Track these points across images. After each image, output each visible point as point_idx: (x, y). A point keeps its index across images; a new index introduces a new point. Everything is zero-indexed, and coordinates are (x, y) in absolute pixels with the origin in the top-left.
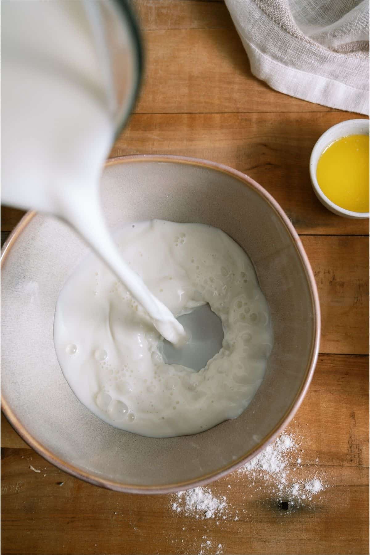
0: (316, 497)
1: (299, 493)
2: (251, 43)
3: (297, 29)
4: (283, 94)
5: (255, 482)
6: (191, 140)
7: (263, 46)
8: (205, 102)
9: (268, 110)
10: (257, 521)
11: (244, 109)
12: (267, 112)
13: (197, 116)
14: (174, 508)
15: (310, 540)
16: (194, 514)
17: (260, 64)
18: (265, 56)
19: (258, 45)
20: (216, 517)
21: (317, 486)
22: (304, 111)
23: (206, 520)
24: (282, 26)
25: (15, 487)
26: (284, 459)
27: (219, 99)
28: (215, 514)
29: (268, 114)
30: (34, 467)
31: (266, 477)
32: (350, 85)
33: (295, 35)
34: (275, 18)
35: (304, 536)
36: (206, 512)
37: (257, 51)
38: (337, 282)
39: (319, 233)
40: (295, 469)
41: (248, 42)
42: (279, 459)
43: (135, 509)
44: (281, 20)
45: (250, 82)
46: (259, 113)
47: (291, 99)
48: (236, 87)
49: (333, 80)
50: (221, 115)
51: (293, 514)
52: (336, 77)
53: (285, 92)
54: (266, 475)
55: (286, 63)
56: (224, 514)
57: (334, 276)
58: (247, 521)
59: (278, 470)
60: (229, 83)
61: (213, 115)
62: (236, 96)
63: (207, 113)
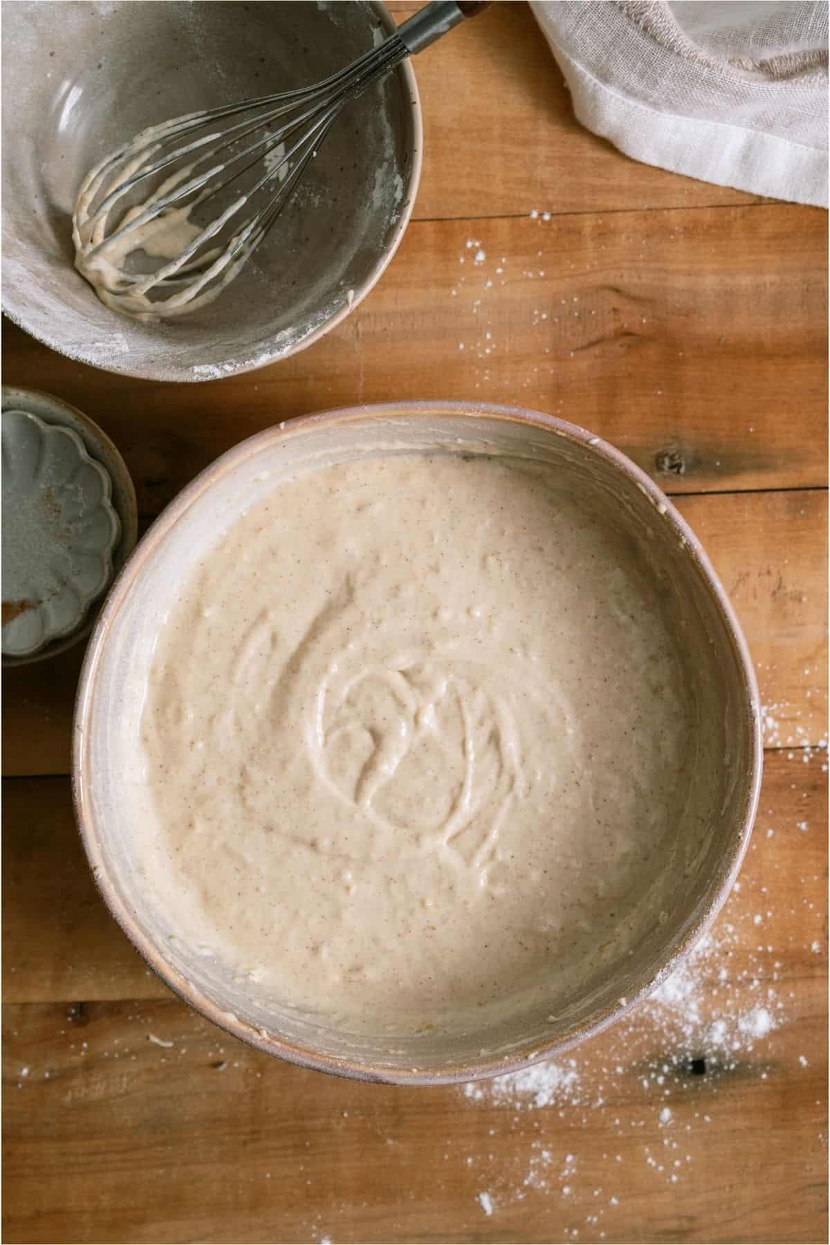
0: (760, 1044)
1: (726, 1039)
2: (573, 58)
3: (678, 36)
4: (650, 166)
5: (635, 1026)
6: (448, 284)
7: (601, 68)
8: (472, 191)
9: (619, 205)
10: (642, 1103)
11: (564, 204)
12: (618, 211)
13: (457, 224)
14: (468, 1093)
15: (752, 1129)
16: (510, 1100)
17: (596, 107)
18: (607, 90)
19: (592, 67)
20: (556, 1104)
21: (761, 1023)
22: (700, 205)
23: (536, 1110)
24: (645, 29)
25: (121, 1082)
26: (692, 974)
27: (505, 182)
28: (556, 1097)
29: (619, 214)
30: (157, 1036)
31: (657, 1014)
32: (800, 142)
33: (676, 50)
34: (628, 9)
35: (741, 1123)
36: (535, 1094)
37: (590, 78)
38: (787, 594)
39: (744, 487)
40: (715, 992)
41: (567, 56)
42: (681, 974)
43: (387, 1103)
44: (642, 14)
45: (573, 138)
46: (596, 212)
47: (668, 177)
48: (542, 151)
49: (761, 133)
50: (510, 219)
51: (715, 1082)
52: (769, 126)
53: (655, 162)
54: (656, 1008)
55: (655, 105)
56: (573, 1095)
57: (781, 579)
58: (622, 1105)
59: (680, 996)
60: (525, 143)
61: (494, 222)
62: (543, 173)
63: (477, 218)
